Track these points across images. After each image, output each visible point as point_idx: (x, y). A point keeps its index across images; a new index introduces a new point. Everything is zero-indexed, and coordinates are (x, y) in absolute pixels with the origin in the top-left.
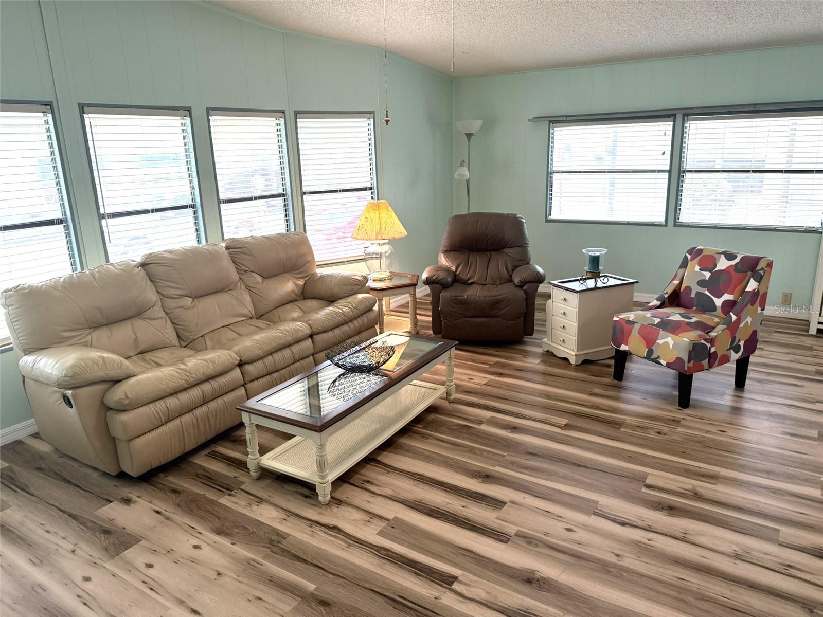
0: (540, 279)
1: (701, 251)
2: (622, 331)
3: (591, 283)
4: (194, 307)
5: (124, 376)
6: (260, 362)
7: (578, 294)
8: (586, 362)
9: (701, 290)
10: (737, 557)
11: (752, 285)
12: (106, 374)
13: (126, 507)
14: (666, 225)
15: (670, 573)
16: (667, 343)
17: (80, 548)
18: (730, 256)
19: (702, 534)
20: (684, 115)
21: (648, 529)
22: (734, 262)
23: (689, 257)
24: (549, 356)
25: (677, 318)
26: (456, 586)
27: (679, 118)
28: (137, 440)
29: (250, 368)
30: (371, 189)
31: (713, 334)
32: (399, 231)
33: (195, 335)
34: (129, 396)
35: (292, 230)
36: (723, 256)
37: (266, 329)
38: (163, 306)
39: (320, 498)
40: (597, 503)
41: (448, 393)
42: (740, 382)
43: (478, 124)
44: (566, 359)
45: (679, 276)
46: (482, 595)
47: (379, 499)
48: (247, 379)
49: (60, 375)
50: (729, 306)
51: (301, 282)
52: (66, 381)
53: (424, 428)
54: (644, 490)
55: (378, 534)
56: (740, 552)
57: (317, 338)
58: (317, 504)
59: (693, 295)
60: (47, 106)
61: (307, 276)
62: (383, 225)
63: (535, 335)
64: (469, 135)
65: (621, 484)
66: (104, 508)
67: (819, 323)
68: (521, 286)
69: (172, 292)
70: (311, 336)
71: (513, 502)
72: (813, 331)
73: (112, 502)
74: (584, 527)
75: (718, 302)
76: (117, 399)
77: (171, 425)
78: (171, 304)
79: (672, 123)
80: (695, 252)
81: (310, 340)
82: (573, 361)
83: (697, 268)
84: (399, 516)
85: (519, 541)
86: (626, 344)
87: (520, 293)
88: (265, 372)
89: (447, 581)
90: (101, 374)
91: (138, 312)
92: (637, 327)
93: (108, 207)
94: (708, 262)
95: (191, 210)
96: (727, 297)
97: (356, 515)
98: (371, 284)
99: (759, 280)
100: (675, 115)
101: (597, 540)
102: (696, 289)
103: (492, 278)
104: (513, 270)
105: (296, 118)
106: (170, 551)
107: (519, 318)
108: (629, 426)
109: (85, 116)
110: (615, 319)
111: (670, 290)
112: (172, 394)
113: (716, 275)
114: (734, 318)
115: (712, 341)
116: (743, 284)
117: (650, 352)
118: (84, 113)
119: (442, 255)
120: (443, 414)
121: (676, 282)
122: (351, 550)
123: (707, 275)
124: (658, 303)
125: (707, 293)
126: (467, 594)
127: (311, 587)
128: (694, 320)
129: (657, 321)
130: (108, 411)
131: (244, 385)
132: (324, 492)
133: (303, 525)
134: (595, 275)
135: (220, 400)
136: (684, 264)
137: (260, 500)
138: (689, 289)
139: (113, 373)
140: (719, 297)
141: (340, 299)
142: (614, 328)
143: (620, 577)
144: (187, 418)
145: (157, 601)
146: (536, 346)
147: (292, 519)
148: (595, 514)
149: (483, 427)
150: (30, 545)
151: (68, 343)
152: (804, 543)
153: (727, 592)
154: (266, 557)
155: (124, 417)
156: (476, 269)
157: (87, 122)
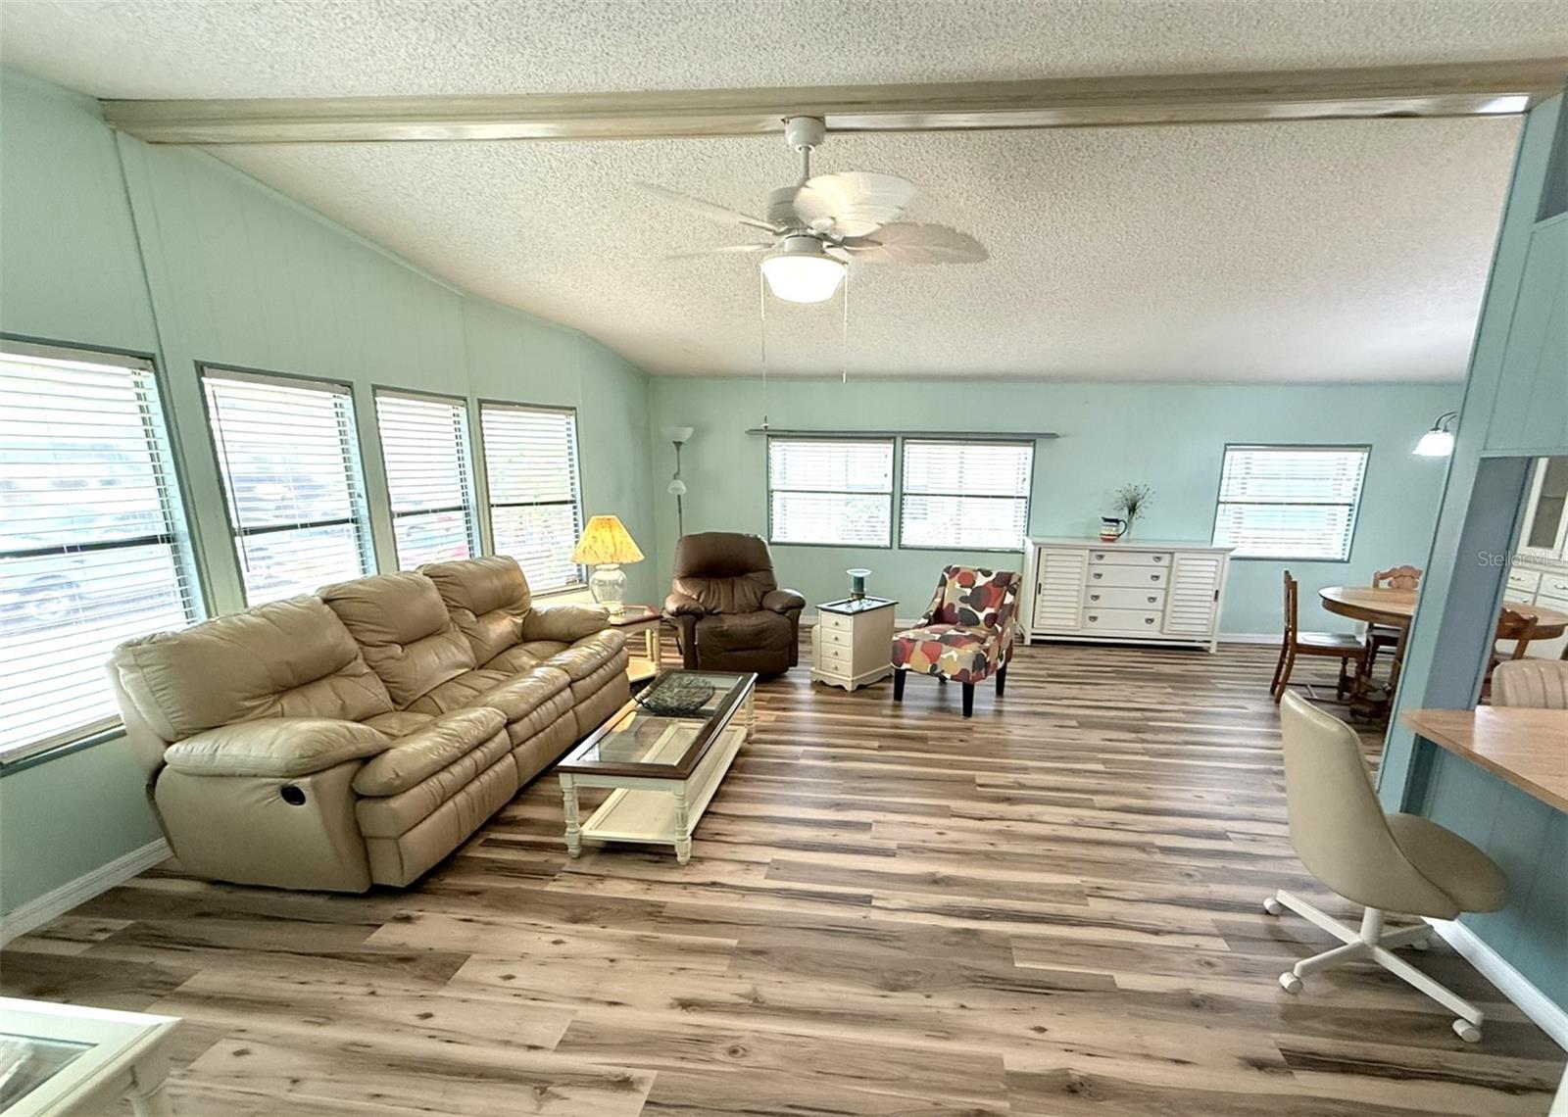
0: (799, 604)
1: (957, 570)
2: (904, 649)
3: (856, 606)
4: (407, 657)
5: (379, 750)
6: (526, 719)
7: (852, 617)
8: (861, 687)
9: (964, 606)
10: (1076, 825)
11: (1009, 599)
12: (358, 749)
13: (408, 926)
14: (891, 548)
15: (1040, 848)
16: (951, 657)
17: (380, 987)
18: (987, 574)
19: (1042, 814)
20: (904, 439)
21: (1002, 819)
22: (991, 578)
23: (947, 576)
24: (819, 685)
25: (953, 632)
26: (875, 903)
27: (899, 441)
28: (410, 835)
29: (517, 727)
30: (572, 502)
31: (987, 645)
32: (635, 554)
33: (415, 695)
34: (401, 774)
35: (478, 554)
36: (979, 574)
37: (507, 680)
38: (365, 659)
39: (679, 858)
40: (948, 807)
41: (749, 735)
42: (1000, 691)
43: (689, 431)
44: (841, 687)
45: (940, 594)
46: (906, 904)
47: (743, 847)
48: (516, 743)
49: (291, 757)
50: (992, 620)
51: (519, 620)
52: (303, 764)
53: (740, 772)
54: (979, 789)
55: (766, 878)
56: (1076, 820)
57: (577, 685)
58: (678, 866)
59: (956, 611)
60: (147, 359)
61: (524, 612)
62: (618, 548)
63: (799, 667)
64: (678, 444)
65: (959, 788)
66: (373, 935)
67: (1033, 634)
68: (782, 613)
69: (377, 638)
70: (570, 685)
71: (878, 822)
72: (1028, 642)
73: (379, 926)
74: (950, 828)
75: (981, 616)
76: (385, 780)
77: (444, 809)
78: (375, 654)
79: (892, 446)
80: (953, 572)
81: (569, 690)
82: (849, 687)
83: (958, 586)
84: (776, 857)
85: (904, 852)
86: (908, 662)
87: (785, 620)
88: (532, 732)
89: (866, 901)
90: (351, 749)
91: (333, 668)
92: (919, 644)
93: (242, 518)
94: (967, 580)
95: (351, 526)
96: (989, 610)
97: (729, 867)
98: (613, 620)
99: (1014, 593)
100: (895, 438)
101: (968, 836)
102: (959, 605)
103: (740, 606)
104: (763, 597)
105: (480, 408)
106: (524, 956)
107: (783, 648)
108: (933, 739)
109: (204, 380)
110: (895, 638)
111: (934, 608)
112: (444, 768)
113: (977, 591)
114: (1000, 629)
115: (987, 650)
116: (1000, 599)
117: (934, 667)
118: (203, 375)
119: (678, 582)
120: (751, 756)
121: (938, 600)
122: (747, 898)
123: (968, 591)
124: (926, 621)
125: (970, 608)
126: (890, 906)
127: (734, 942)
128: (968, 633)
129: (937, 637)
130: (357, 801)
131: (511, 751)
132: (684, 849)
133: (676, 889)
134: (861, 596)
135: (491, 773)
136: (943, 583)
137: (602, 878)
138: (952, 606)
139: (366, 747)
140: (981, 611)
141: (582, 637)
142: (894, 648)
143: (1004, 860)
144: (460, 798)
145: (555, 1009)
146: (800, 677)
147: (655, 886)
148: (953, 816)
149: (803, 762)
150: (288, 1006)
151: (251, 716)
152: (1113, 805)
153: (1084, 851)
154: (656, 929)
155: (395, 804)
156: (720, 597)
157: (208, 391)
